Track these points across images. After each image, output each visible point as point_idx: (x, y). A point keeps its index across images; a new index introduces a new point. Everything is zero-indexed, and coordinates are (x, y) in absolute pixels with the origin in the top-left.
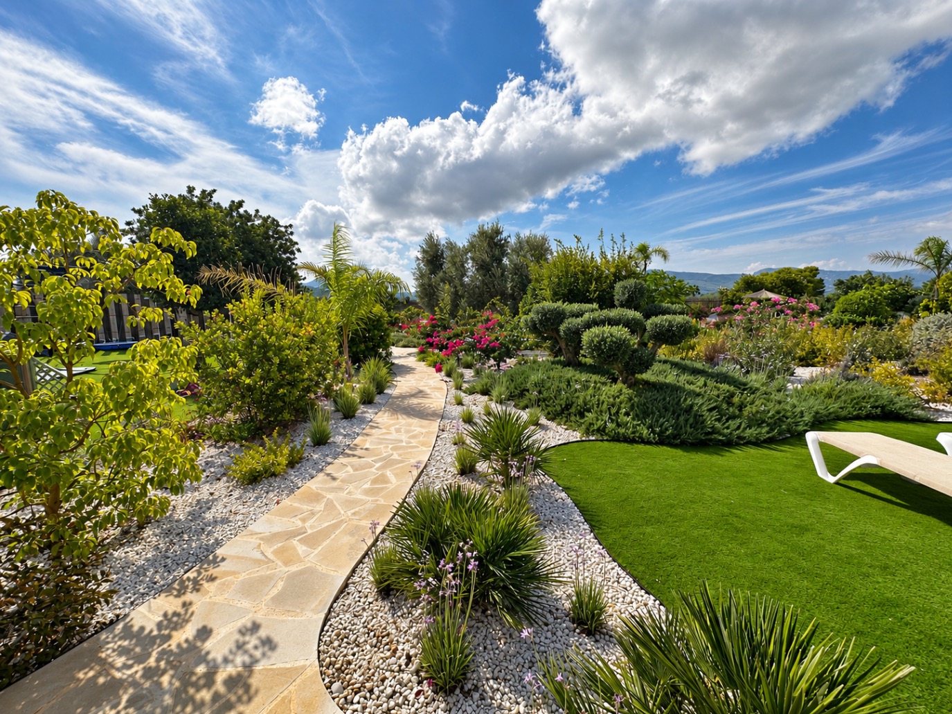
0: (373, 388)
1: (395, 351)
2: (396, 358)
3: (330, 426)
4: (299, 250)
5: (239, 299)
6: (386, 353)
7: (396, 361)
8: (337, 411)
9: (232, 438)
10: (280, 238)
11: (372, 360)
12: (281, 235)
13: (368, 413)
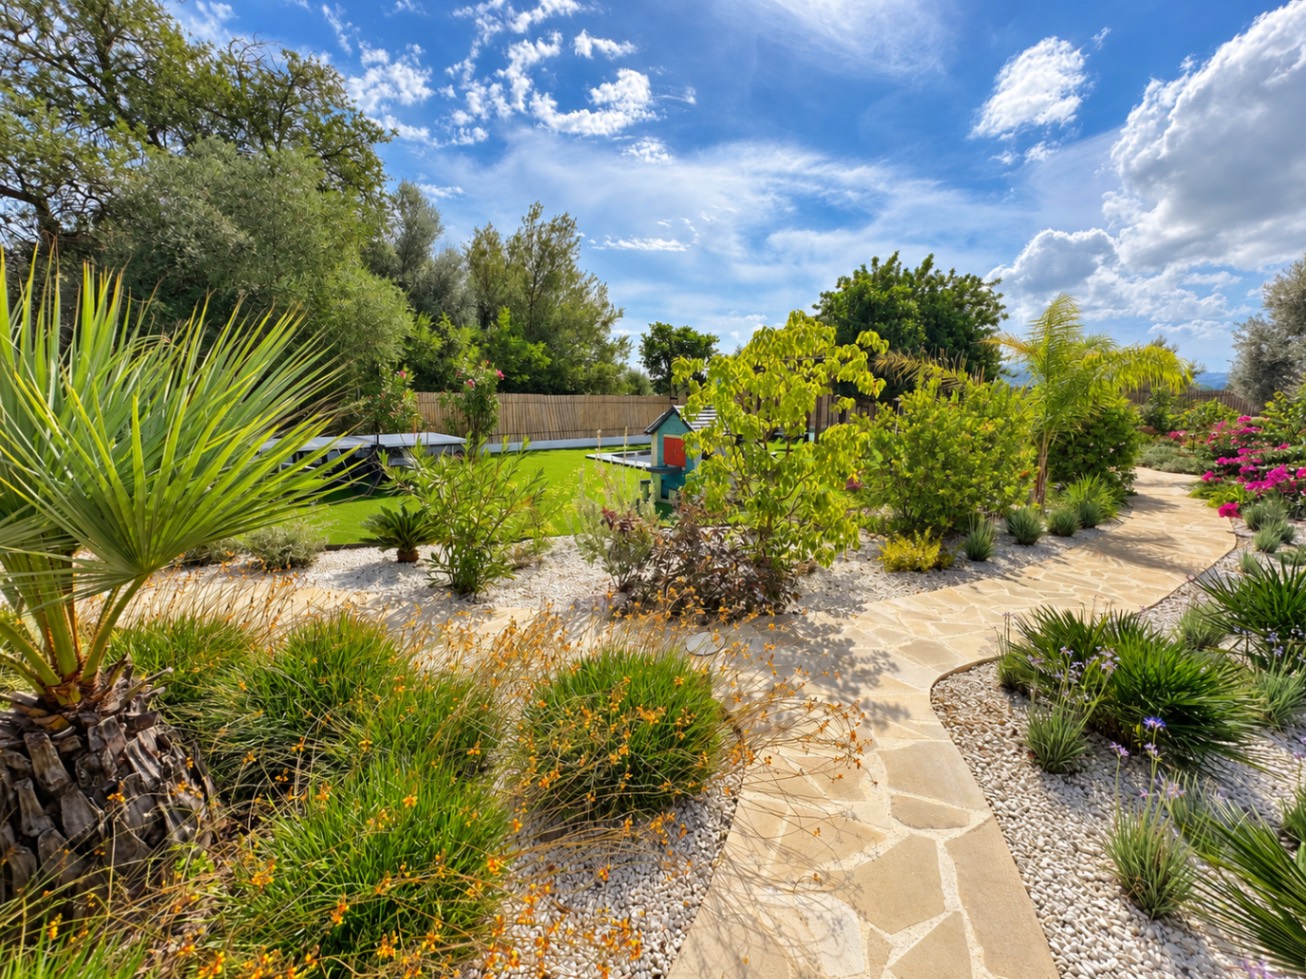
0: (1077, 518)
1: (1143, 474)
2: (1140, 484)
3: (996, 546)
4: (1006, 317)
5: (911, 389)
6: (1124, 476)
7: (1138, 490)
8: (1011, 533)
9: (882, 531)
10: (980, 303)
11: (1089, 480)
12: (980, 300)
13: (1060, 546)
